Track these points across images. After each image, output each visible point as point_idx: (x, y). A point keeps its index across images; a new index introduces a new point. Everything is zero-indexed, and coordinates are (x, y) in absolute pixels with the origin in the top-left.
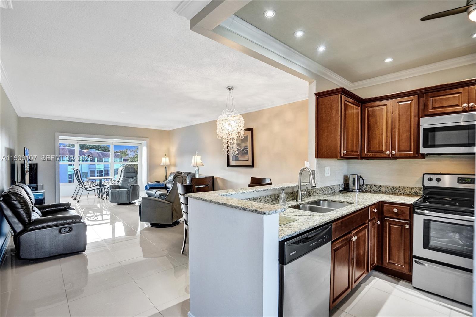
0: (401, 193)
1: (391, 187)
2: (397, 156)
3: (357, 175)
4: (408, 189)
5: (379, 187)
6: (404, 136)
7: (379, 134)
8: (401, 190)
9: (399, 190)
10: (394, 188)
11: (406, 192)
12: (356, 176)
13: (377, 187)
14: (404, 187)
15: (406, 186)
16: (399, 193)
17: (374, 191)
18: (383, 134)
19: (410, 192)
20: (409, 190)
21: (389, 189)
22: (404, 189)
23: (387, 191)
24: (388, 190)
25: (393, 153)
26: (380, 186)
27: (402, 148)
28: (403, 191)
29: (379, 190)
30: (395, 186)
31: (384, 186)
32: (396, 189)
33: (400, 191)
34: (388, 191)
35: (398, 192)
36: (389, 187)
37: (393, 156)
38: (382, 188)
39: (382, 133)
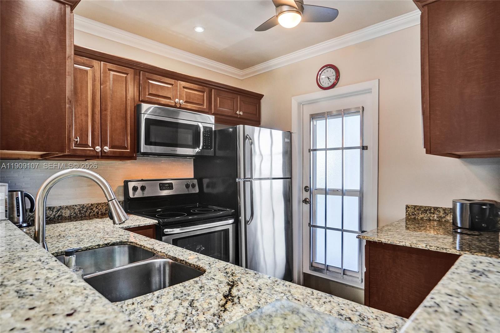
0: (94, 214)
1: (79, 207)
2: (109, 155)
3: (22, 192)
4: (103, 206)
5: (58, 210)
6: (119, 124)
7: (81, 115)
8: (94, 209)
9: (92, 209)
10: (83, 208)
11: (101, 212)
12: (19, 193)
13: (55, 210)
14: (98, 204)
15: (100, 202)
16: (91, 215)
17: (49, 219)
18: (87, 115)
19: (106, 211)
20: (105, 208)
21: (77, 210)
22: (98, 207)
23: (73, 214)
24: (75, 213)
25: (105, 149)
26: (61, 208)
27: (117, 143)
28: (97, 210)
29: (59, 216)
30: (85, 205)
31: (67, 207)
32: (87, 209)
33: (93, 211)
34: (75, 215)
35: (90, 213)
36: (76, 207)
37: (104, 155)
38: (63, 211)
39: (86, 113)
